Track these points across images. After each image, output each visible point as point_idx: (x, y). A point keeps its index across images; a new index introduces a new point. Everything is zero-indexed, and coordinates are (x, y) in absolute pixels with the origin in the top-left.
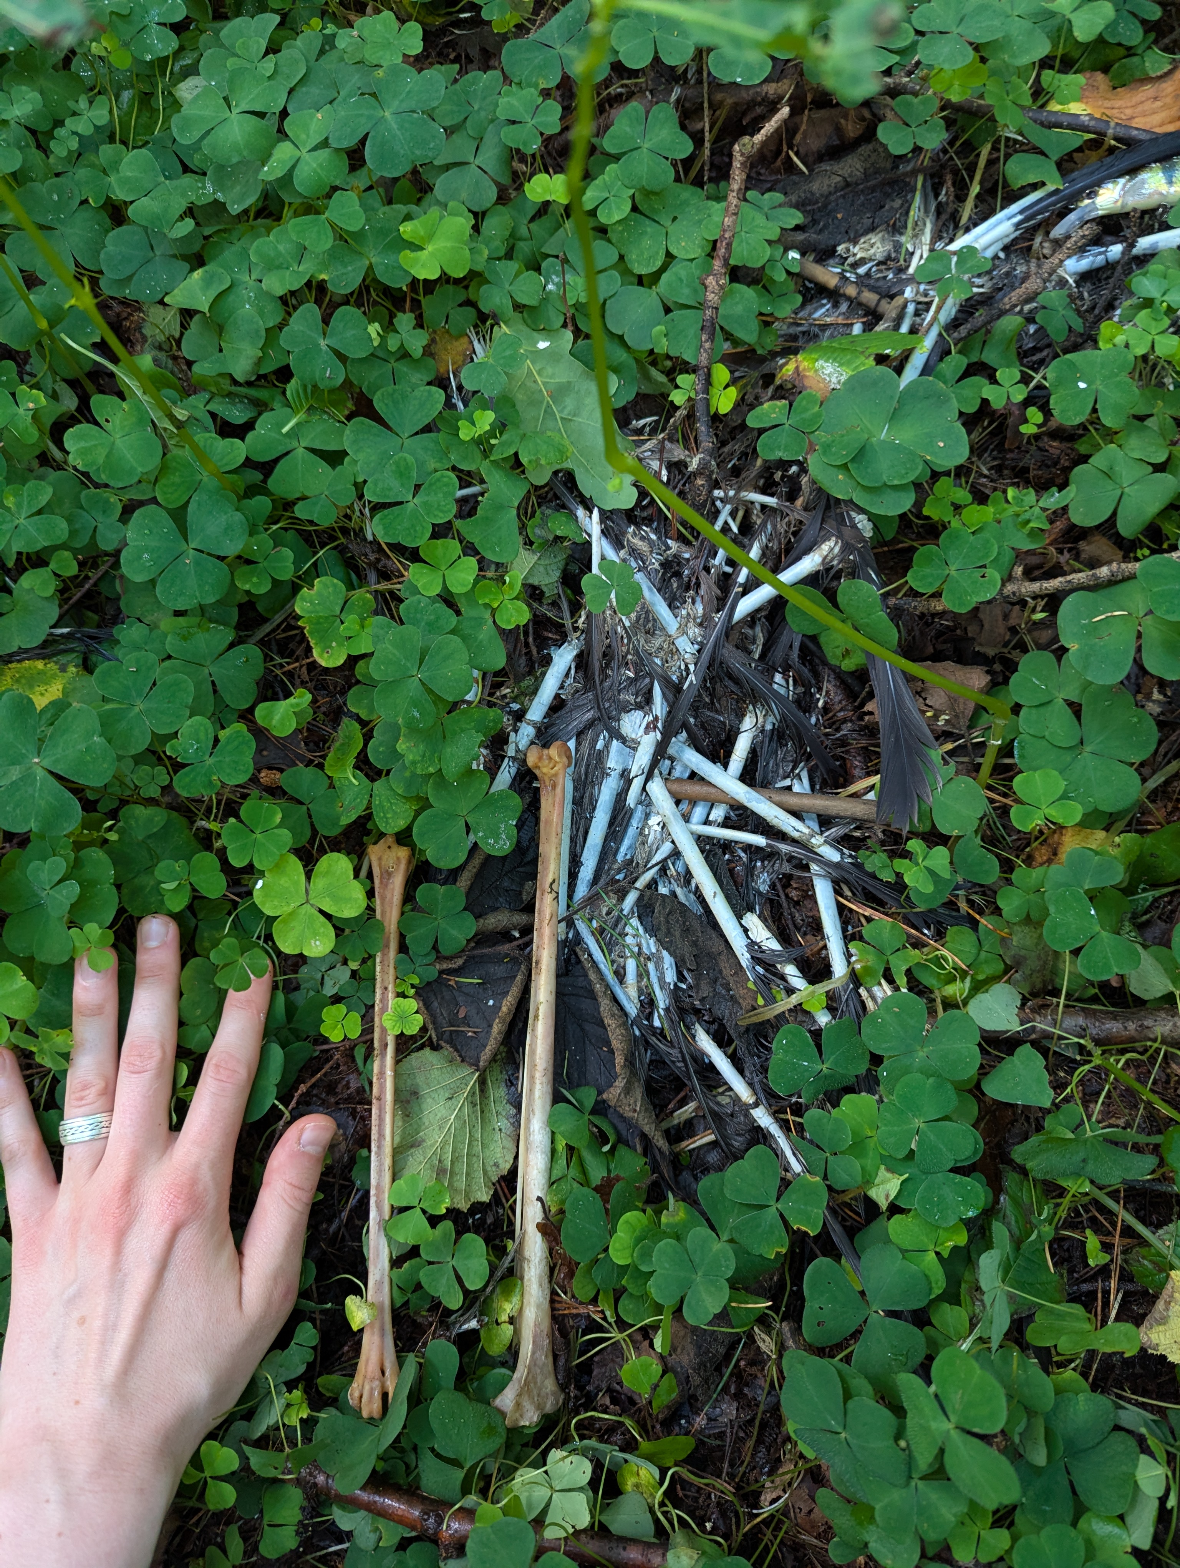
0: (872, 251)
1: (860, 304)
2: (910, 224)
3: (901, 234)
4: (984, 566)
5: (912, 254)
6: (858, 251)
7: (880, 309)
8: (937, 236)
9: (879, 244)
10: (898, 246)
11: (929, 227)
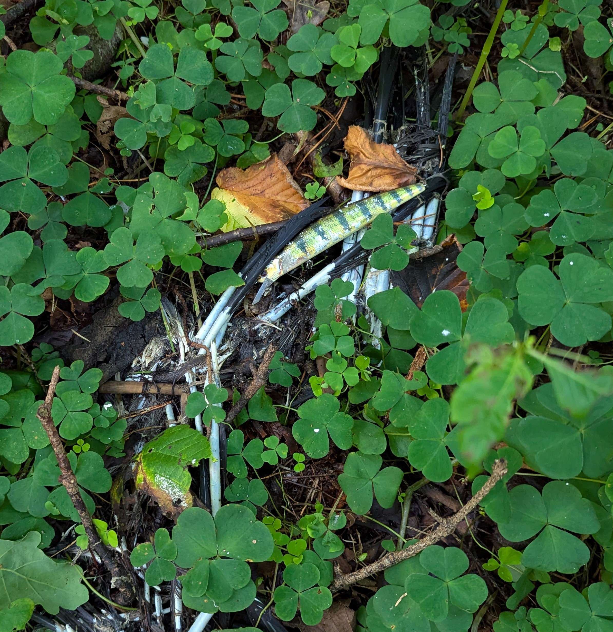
0: (153, 354)
1: (163, 395)
2: (168, 328)
3: (165, 335)
4: (317, 585)
5: (178, 344)
6: (145, 360)
7: (176, 394)
8: (187, 328)
9: (155, 347)
10: (167, 343)
11: (179, 324)
